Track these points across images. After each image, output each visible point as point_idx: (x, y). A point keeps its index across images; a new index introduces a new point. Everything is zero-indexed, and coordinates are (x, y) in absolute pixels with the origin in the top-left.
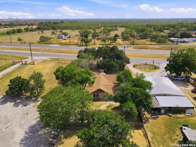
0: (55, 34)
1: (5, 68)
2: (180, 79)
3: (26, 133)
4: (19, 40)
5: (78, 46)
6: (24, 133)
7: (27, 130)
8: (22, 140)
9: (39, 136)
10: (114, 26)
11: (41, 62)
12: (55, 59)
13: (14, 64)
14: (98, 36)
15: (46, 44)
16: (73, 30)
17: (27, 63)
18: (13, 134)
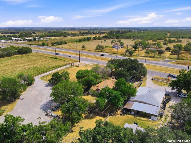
0: (114, 43)
1: (60, 67)
2: (183, 96)
3: (47, 103)
4: (83, 47)
5: (123, 56)
6: (46, 102)
7: (48, 101)
8: (43, 105)
9: (51, 105)
10: (181, 37)
11: (84, 66)
12: (95, 64)
13: (67, 64)
14: (148, 48)
15: (99, 51)
16: (133, 39)
17: (75, 65)
18: (41, 101)
